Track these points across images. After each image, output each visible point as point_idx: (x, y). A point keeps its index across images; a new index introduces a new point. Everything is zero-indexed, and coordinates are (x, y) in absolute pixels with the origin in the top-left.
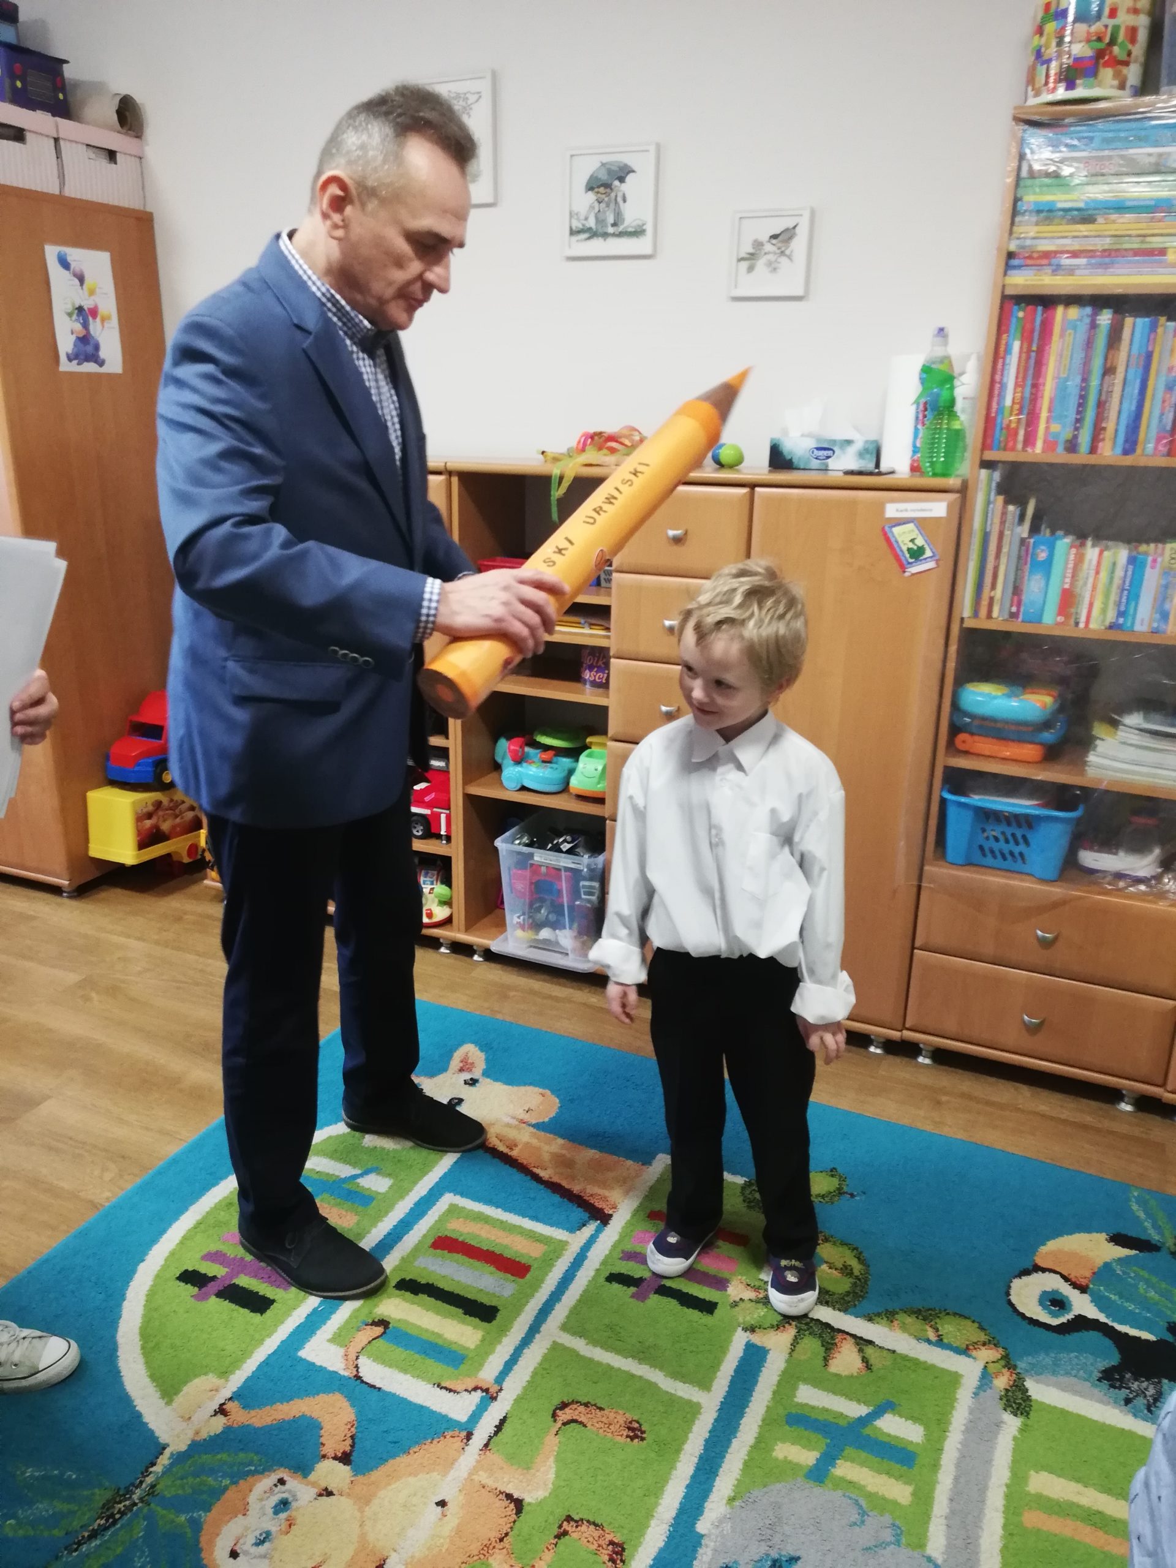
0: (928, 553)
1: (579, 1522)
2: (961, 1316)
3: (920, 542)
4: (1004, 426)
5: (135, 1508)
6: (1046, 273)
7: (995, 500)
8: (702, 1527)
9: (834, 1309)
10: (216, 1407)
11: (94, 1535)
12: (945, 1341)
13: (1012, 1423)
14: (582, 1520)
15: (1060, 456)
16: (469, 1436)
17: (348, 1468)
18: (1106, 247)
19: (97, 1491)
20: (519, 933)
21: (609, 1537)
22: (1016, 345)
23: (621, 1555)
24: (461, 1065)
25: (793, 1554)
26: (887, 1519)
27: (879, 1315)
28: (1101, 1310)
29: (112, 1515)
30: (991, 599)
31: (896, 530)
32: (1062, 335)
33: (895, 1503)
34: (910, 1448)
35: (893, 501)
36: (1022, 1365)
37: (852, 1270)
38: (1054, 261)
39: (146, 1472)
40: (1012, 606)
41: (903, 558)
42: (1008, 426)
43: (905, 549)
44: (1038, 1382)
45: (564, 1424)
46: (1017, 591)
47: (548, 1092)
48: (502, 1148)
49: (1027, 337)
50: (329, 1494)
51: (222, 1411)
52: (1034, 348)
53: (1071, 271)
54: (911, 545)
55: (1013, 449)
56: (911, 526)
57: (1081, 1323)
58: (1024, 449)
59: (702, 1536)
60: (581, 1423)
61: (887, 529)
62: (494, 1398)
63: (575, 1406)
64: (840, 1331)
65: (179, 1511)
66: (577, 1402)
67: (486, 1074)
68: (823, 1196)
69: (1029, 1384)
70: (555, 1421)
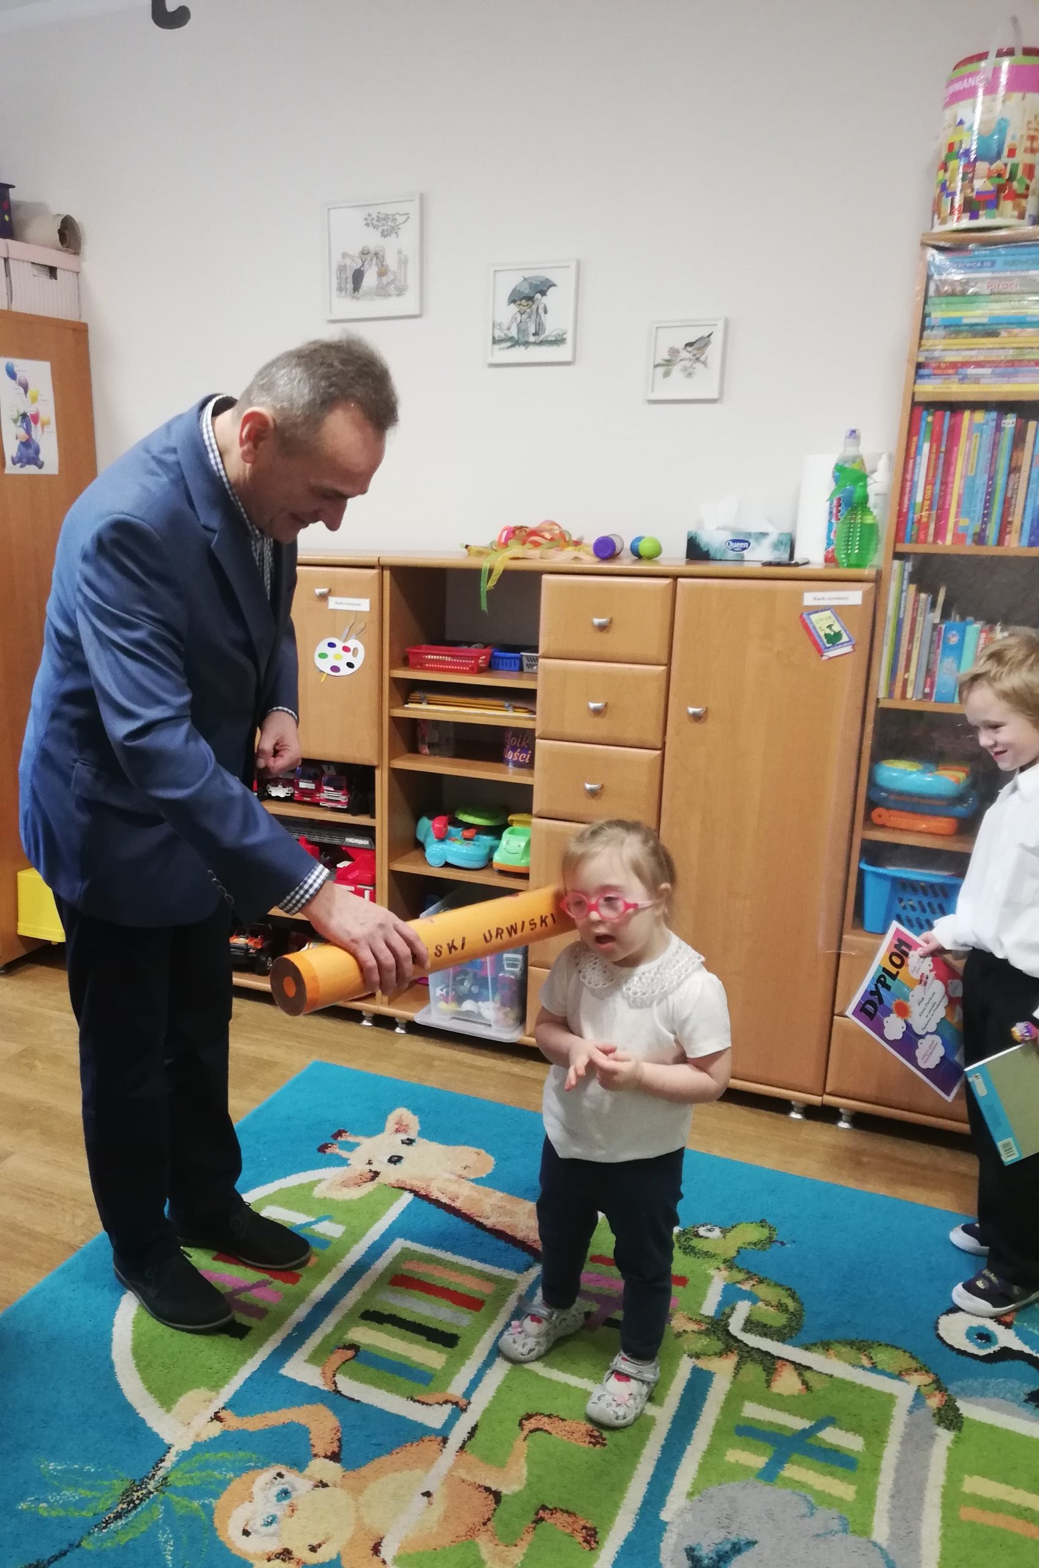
0: (845, 638)
1: (553, 1511)
2: (892, 1347)
3: (837, 628)
4: (915, 520)
5: (151, 1496)
6: (953, 382)
7: (907, 588)
8: (665, 1516)
9: (772, 1339)
10: (212, 1415)
11: (119, 1516)
12: (879, 1367)
13: (945, 1437)
14: (556, 1509)
15: (969, 548)
16: (445, 1440)
17: (338, 1465)
18: (1010, 358)
19: (115, 1481)
20: (442, 1005)
21: (582, 1523)
22: (926, 447)
23: (595, 1537)
24: (397, 1126)
25: (751, 1538)
26: (834, 1512)
27: (815, 1344)
28: (1026, 1343)
29: (133, 1501)
30: (905, 681)
31: (814, 617)
32: (969, 438)
33: (841, 1500)
34: (852, 1455)
35: (810, 590)
36: (953, 1388)
37: (787, 1307)
38: (960, 371)
39: (156, 1467)
40: (925, 687)
41: (821, 644)
42: (919, 521)
43: (822, 634)
44: (968, 1402)
45: (531, 1432)
46: (930, 673)
47: (483, 1151)
48: (444, 1200)
49: (935, 440)
50: (325, 1485)
51: (217, 1417)
52: (943, 449)
53: (977, 380)
54: (828, 631)
55: (925, 542)
56: (828, 613)
57: (1006, 1354)
58: (935, 541)
59: (666, 1523)
60: (546, 1431)
61: (805, 616)
62: (464, 1410)
63: (539, 1417)
64: (779, 1358)
65: (192, 1498)
66: (541, 1414)
67: (421, 1134)
68: (755, 1244)
69: (959, 1403)
70: (522, 1429)
